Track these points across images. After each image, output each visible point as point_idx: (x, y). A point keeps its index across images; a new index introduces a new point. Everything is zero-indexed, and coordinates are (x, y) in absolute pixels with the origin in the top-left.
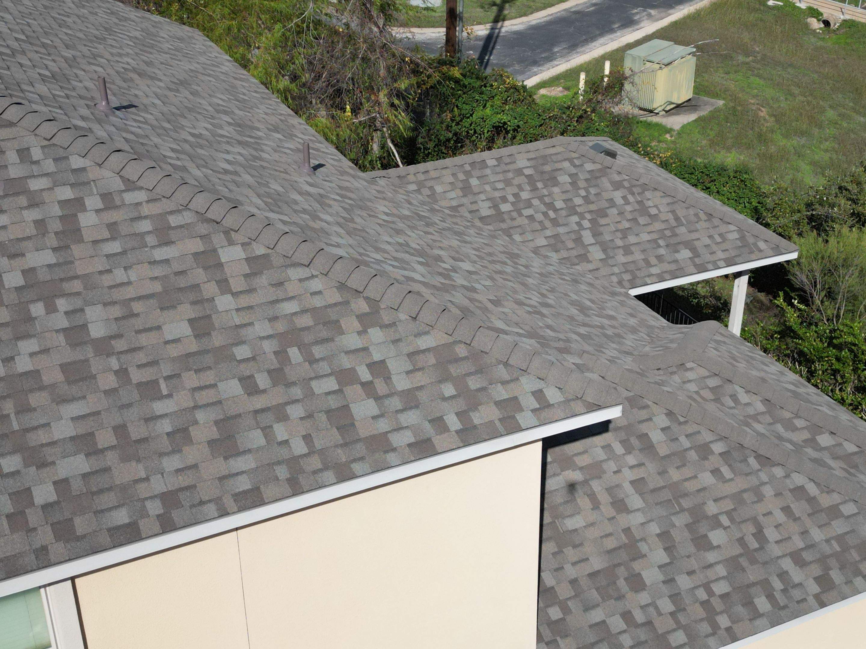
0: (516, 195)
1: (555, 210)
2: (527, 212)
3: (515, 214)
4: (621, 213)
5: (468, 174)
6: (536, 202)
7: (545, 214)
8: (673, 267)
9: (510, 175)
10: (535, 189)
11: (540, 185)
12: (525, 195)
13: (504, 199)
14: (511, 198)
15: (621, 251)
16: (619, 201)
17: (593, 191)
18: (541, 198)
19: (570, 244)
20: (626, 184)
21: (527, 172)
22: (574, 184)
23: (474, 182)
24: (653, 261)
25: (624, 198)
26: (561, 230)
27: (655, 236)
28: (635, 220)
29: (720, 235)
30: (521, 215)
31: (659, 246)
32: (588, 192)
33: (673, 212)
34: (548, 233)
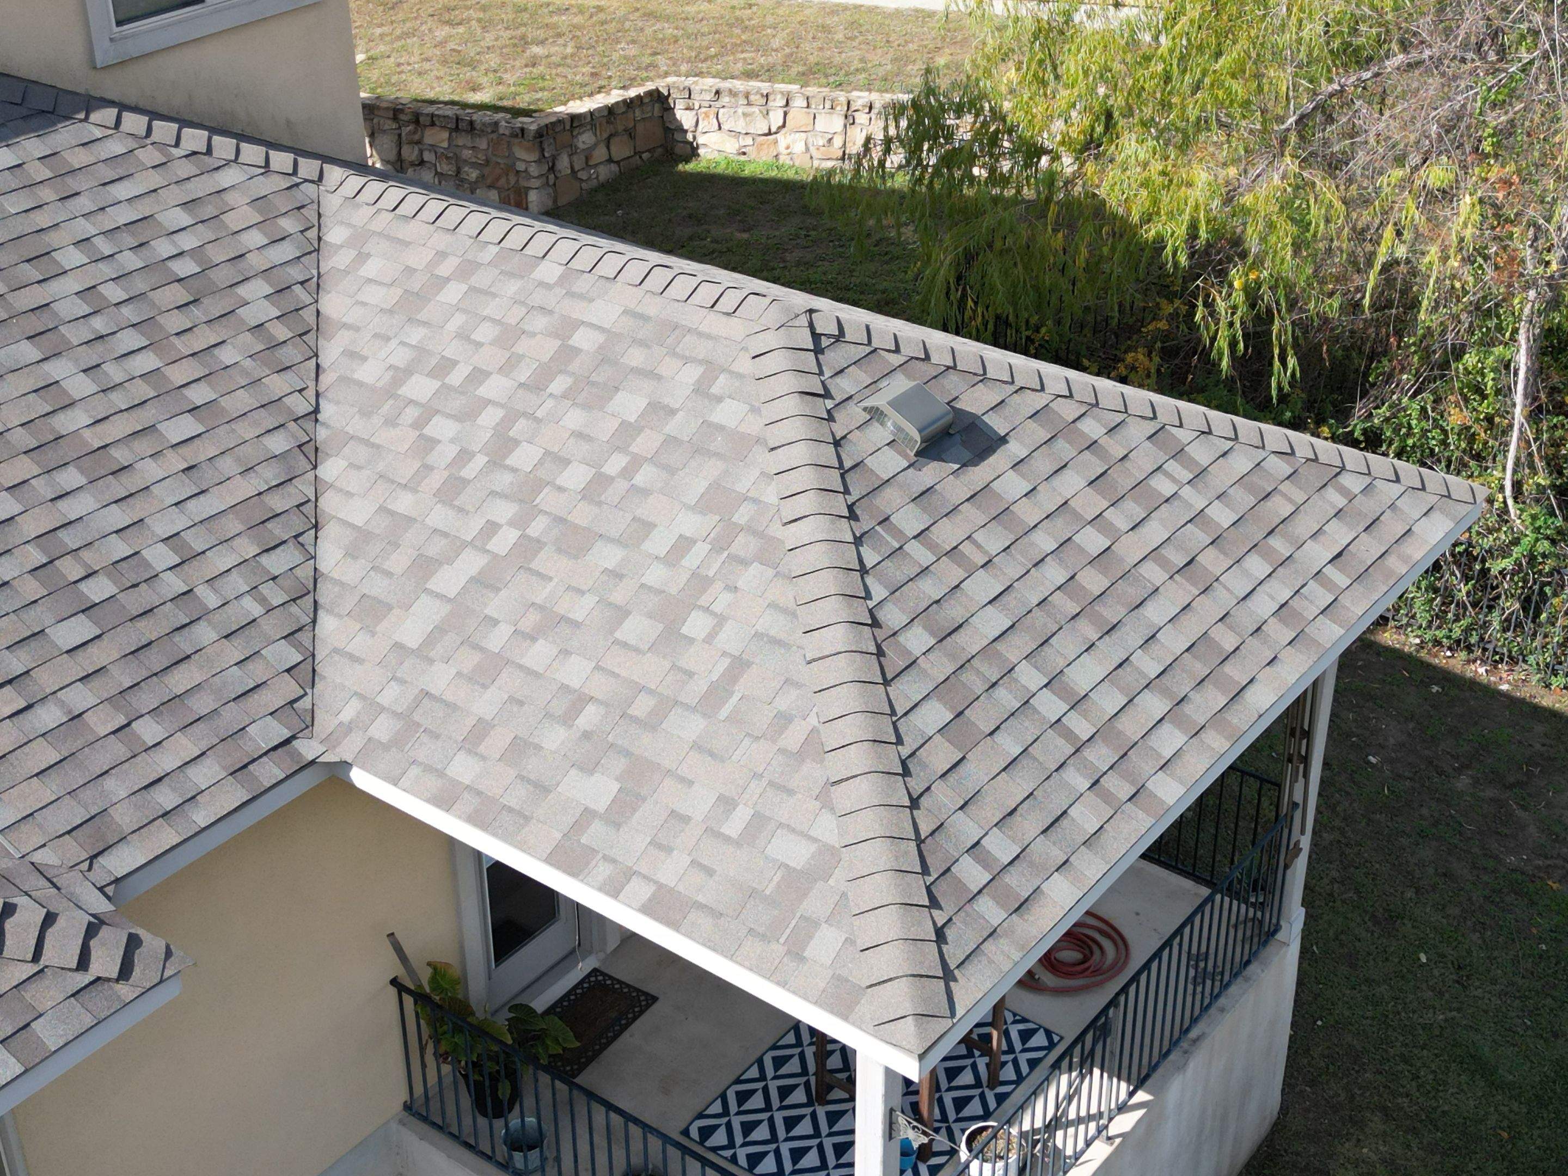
0: (478, 376)
1: (497, 461)
2: (442, 428)
3: (411, 414)
4: (616, 575)
5: (467, 269)
6: (490, 417)
7: (464, 456)
8: (516, 797)
9: (539, 323)
10: (537, 386)
11: (559, 385)
12: (495, 387)
13: (445, 366)
14: (456, 377)
15: (468, 660)
16: (659, 543)
17: (645, 476)
18: (511, 417)
19: (398, 562)
20: (742, 515)
21: (584, 340)
22: (627, 431)
23: (453, 293)
24: (497, 741)
25: (683, 545)
26: (440, 517)
27: (600, 687)
28: (622, 613)
29: (758, 822)
30: (419, 424)
31: (568, 719)
32: (628, 472)
33: (739, 665)
34: (404, 503)
